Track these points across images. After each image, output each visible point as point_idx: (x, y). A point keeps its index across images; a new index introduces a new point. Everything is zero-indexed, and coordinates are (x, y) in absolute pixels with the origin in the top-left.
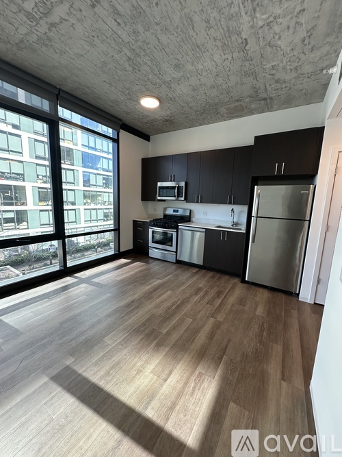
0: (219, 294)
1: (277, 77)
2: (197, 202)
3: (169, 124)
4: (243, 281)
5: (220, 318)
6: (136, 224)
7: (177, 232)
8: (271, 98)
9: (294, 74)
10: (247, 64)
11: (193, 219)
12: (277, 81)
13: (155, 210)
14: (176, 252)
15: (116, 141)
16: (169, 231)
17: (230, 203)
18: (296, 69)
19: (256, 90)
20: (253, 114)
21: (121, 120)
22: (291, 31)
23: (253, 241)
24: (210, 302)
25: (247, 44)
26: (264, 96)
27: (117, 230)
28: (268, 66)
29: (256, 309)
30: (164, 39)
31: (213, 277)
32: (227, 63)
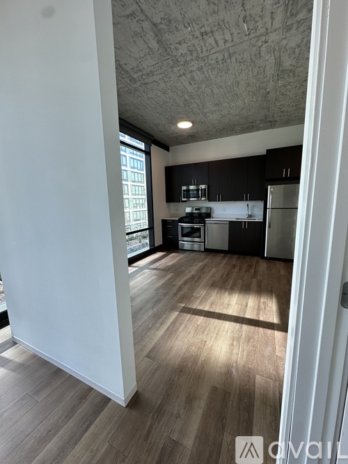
0: (250, 266)
1: (282, 110)
2: (219, 201)
3: (191, 137)
4: (263, 258)
5: (259, 278)
6: (164, 222)
7: (205, 226)
8: (275, 121)
9: (294, 108)
10: (265, 103)
11: (213, 215)
12: (282, 112)
13: (177, 210)
14: (205, 242)
15: (147, 153)
16: (196, 226)
17: (246, 200)
18: (296, 105)
19: (266, 117)
20: (260, 130)
21: (153, 136)
22: (297, 88)
23: (269, 227)
24: (247, 271)
25: (269, 93)
26: (272, 119)
27: (151, 228)
28: (278, 104)
29: (279, 272)
30: (216, 91)
31: (239, 258)
32: (252, 103)
